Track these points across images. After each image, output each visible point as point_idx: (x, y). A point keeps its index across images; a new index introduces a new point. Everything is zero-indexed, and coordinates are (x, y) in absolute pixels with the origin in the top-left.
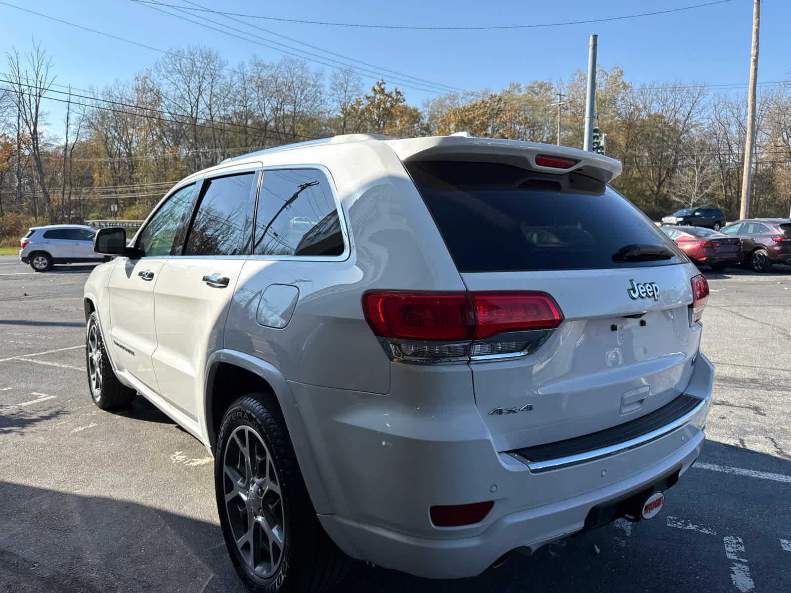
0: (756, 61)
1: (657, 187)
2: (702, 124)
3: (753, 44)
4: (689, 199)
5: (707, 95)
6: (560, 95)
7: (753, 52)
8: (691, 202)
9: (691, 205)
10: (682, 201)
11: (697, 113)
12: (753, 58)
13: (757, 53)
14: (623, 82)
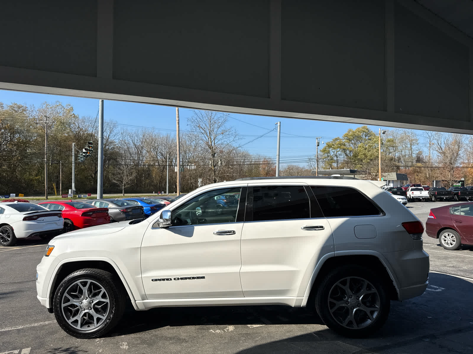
0: (179, 123)
1: (94, 174)
2: (115, 142)
3: (177, 116)
4: (122, 182)
5: (118, 127)
6: (46, 117)
7: (177, 119)
8: (123, 184)
9: (123, 185)
10: (118, 183)
11: (113, 136)
12: (177, 122)
13: (179, 119)
14: (73, 114)
